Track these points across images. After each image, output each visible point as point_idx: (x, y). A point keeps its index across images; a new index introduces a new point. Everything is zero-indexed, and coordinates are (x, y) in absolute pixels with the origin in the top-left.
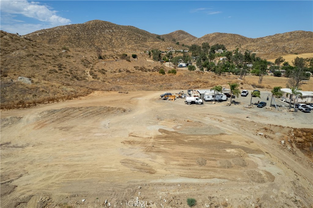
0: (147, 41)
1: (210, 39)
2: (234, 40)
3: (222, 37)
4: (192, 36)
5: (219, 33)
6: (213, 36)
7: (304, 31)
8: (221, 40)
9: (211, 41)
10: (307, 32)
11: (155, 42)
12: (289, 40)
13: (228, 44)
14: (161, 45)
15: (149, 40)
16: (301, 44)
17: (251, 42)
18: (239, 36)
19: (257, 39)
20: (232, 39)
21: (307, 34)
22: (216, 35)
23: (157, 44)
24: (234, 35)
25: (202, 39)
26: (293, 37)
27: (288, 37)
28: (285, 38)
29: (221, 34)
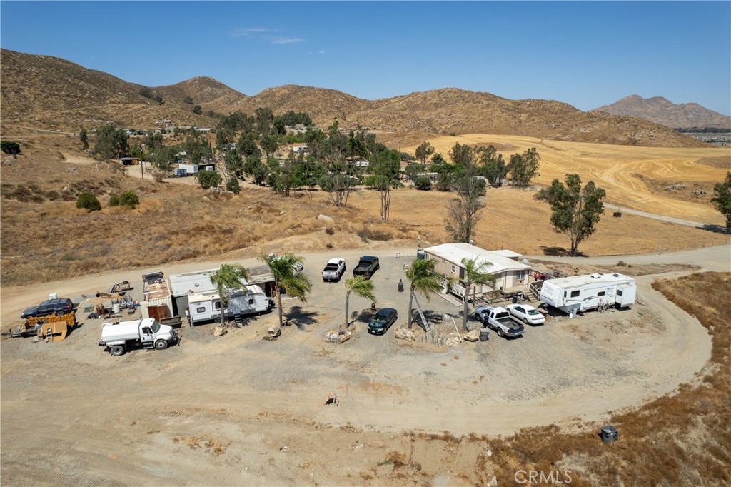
0: (108, 102)
1: (277, 99)
2: (331, 103)
3: (304, 96)
4: (234, 91)
5: (295, 86)
6: (281, 92)
7: (461, 90)
8: (300, 103)
9: (279, 105)
10: (466, 92)
11: (130, 105)
12: (437, 105)
13: (318, 112)
14: (146, 112)
15: (113, 100)
16: (459, 116)
17: (365, 109)
18: (341, 93)
19: (379, 101)
20: (325, 100)
21: (466, 95)
22: (289, 91)
23: (135, 110)
24: (330, 92)
25: (257, 100)
26: (444, 99)
27: (435, 100)
28: (430, 102)
29: (301, 88)
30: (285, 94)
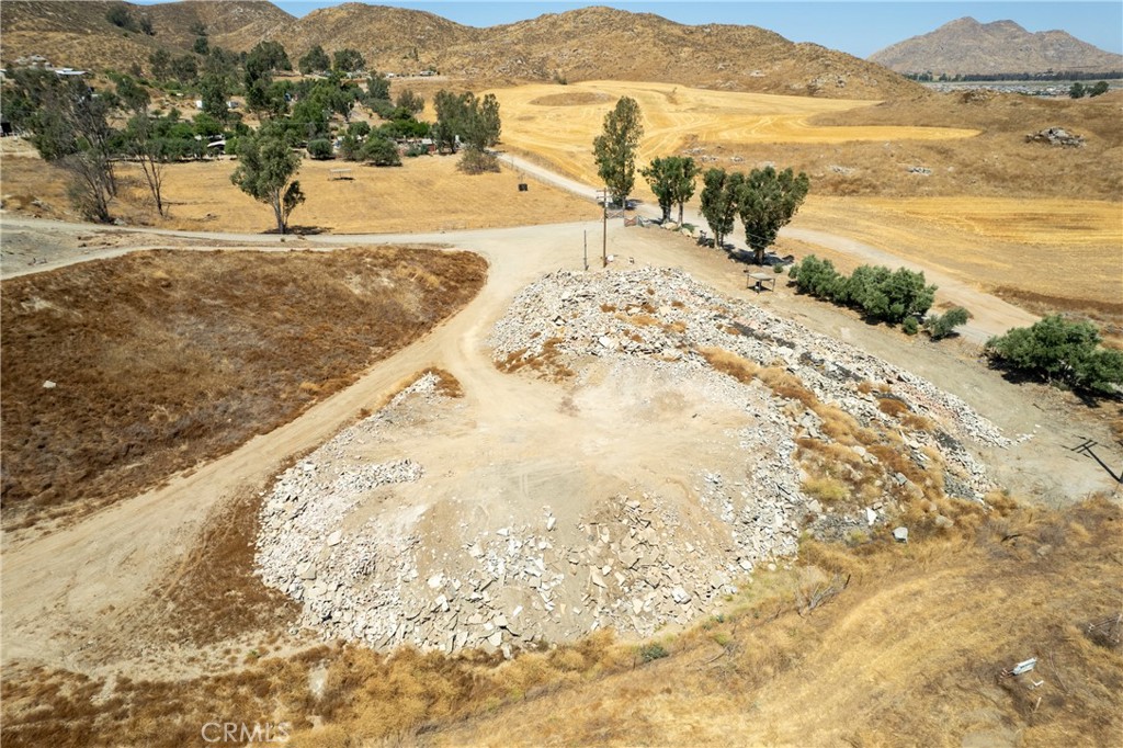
1: (328, 27)
2: (412, 33)
3: (371, 22)
5: (360, 5)
6: (338, 15)
7: (611, 10)
8: (362, 34)
9: (330, 37)
10: (619, 12)
12: (569, 35)
13: (386, 48)
16: (587, 51)
17: (466, 42)
18: (430, 17)
19: (491, 29)
20: (402, 29)
21: (617, 19)
22: (348, 13)
24: (413, 14)
25: (297, 29)
26: (581, 25)
27: (568, 27)
28: (560, 29)
29: (367, 8)
30: (343, 18)
